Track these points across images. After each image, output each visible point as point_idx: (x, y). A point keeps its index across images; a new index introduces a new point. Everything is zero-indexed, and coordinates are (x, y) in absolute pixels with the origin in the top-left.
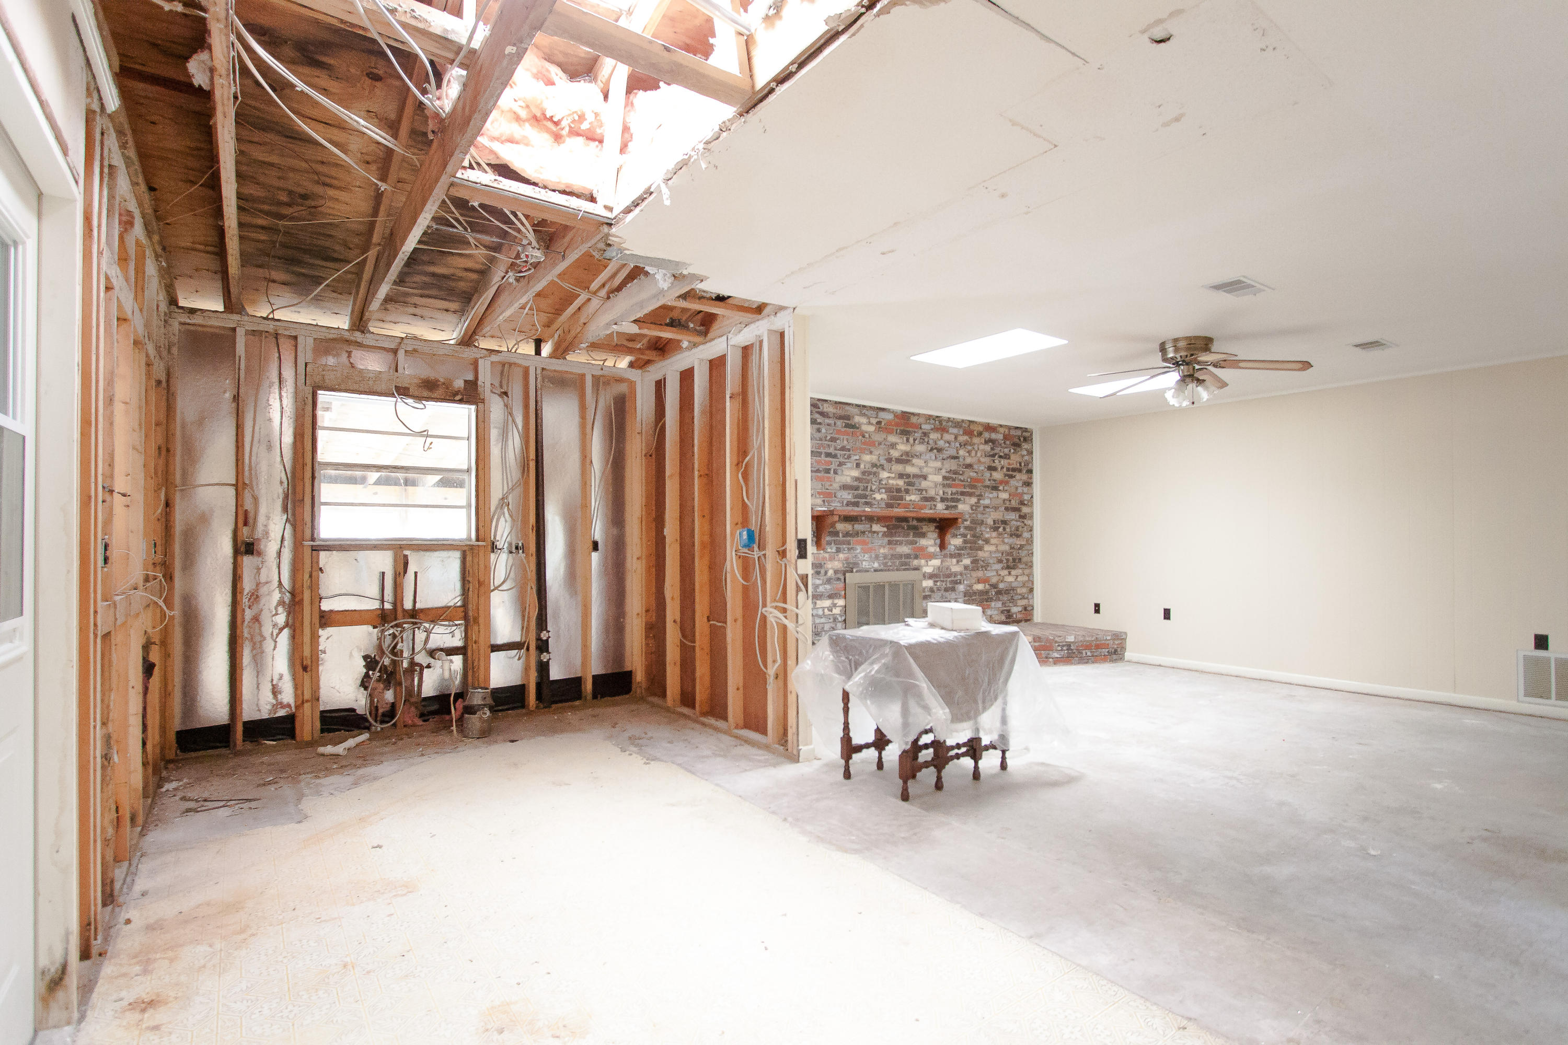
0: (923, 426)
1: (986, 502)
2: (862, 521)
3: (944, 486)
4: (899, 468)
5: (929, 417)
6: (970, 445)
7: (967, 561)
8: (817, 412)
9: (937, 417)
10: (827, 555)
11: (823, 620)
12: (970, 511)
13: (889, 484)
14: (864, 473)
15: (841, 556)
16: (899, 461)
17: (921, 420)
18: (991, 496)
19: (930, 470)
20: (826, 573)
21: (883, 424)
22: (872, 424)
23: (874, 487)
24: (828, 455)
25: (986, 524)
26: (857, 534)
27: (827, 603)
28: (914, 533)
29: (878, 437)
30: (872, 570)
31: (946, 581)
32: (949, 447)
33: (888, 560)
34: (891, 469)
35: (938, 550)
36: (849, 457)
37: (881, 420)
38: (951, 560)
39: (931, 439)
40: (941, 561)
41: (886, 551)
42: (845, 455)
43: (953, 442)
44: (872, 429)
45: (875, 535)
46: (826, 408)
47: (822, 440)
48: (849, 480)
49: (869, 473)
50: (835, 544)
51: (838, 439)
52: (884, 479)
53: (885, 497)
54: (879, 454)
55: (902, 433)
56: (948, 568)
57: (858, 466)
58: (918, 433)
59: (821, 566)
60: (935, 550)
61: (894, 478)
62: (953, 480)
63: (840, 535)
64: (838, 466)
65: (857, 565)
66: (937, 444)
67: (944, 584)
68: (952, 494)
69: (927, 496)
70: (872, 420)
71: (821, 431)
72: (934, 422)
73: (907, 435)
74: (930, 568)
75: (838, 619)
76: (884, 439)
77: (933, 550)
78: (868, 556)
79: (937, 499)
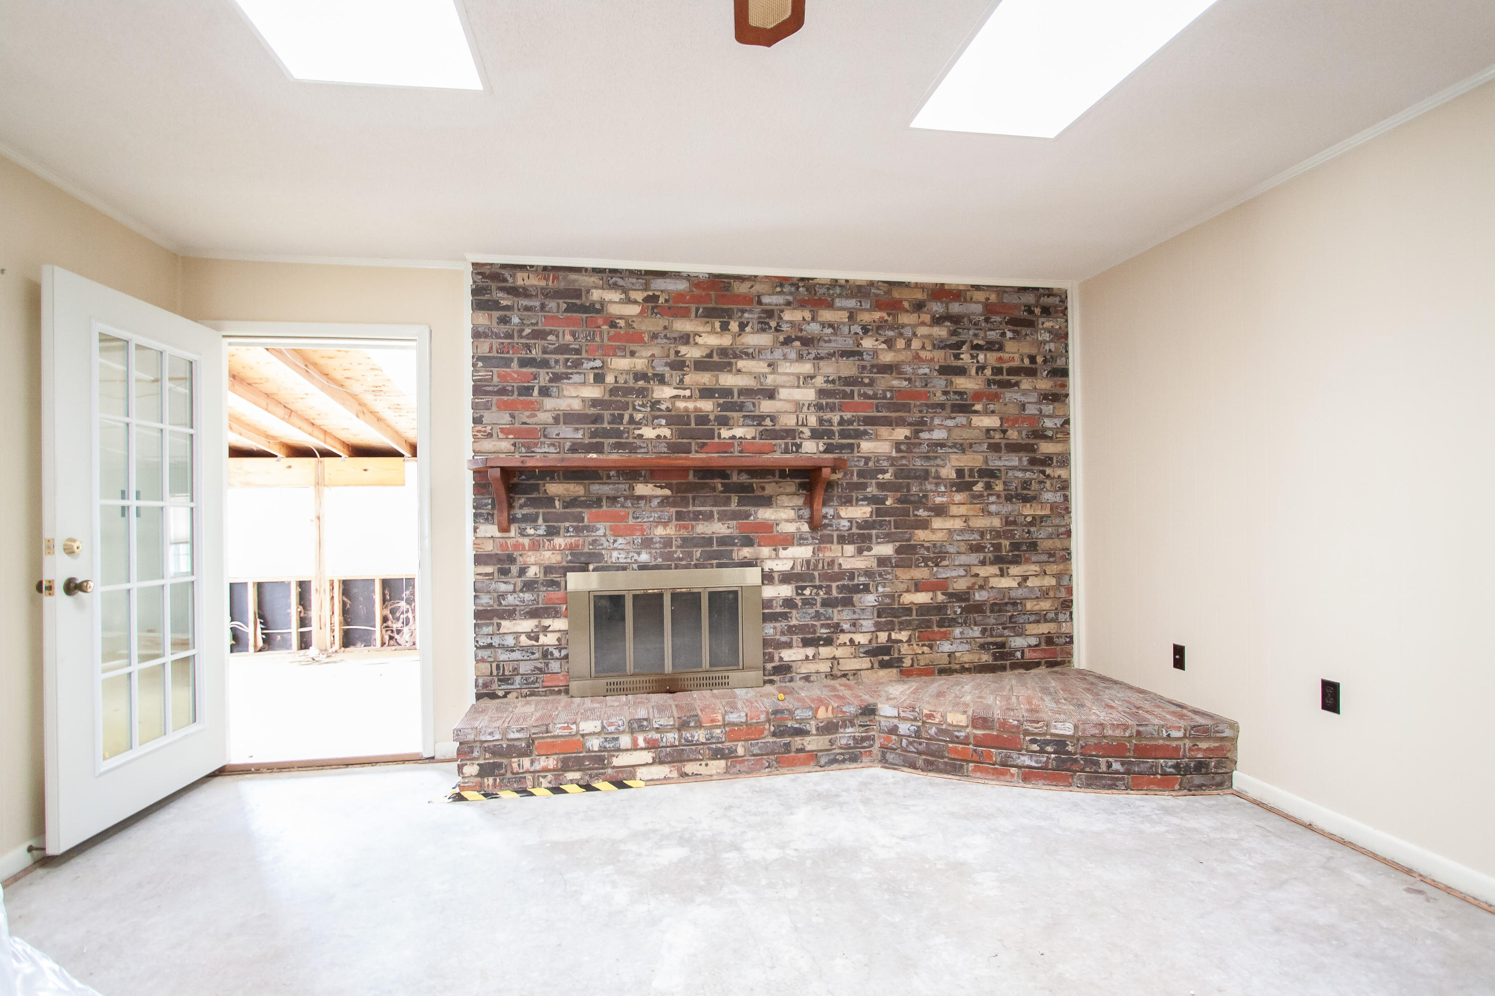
0: (766, 300)
1: (939, 435)
2: (609, 477)
3: (819, 407)
4: (705, 379)
5: (782, 281)
6: (892, 328)
7: (887, 550)
8: (501, 289)
9: (802, 279)
10: (526, 541)
11: (516, 655)
12: (894, 454)
13: (678, 409)
14: (613, 391)
15: (559, 541)
16: (701, 366)
17: (758, 288)
18: (950, 423)
19: (780, 380)
20: (522, 571)
21: (661, 300)
22: (635, 302)
23: (638, 416)
24: (524, 363)
25: (938, 477)
26: (597, 501)
27: (528, 625)
28: (740, 498)
29: (655, 324)
30: (635, 566)
31: (829, 588)
32: (835, 334)
33: (674, 549)
34: (681, 381)
35: (805, 528)
36: (577, 364)
37: (657, 293)
38: (840, 546)
39: (787, 322)
40: (814, 548)
41: (670, 531)
42: (567, 360)
43: (844, 324)
44: (634, 310)
45: (642, 503)
46: (521, 279)
47: (509, 336)
48: (576, 405)
49: (628, 391)
50: (545, 521)
51: (551, 332)
52: (665, 400)
53: (666, 432)
54: (653, 355)
55: (710, 314)
56: (832, 563)
57: (599, 378)
58: (751, 311)
59: (511, 559)
60: (798, 529)
61: (690, 397)
62: (845, 395)
63: (557, 503)
64: (551, 381)
65: (598, 557)
66: (801, 330)
67: (821, 593)
68: (842, 422)
69: (777, 427)
70: (634, 295)
71: (504, 320)
72: (793, 289)
73: (724, 317)
74: (785, 561)
75: (552, 654)
76: (665, 328)
77: (790, 528)
78: (624, 542)
79: (802, 432)
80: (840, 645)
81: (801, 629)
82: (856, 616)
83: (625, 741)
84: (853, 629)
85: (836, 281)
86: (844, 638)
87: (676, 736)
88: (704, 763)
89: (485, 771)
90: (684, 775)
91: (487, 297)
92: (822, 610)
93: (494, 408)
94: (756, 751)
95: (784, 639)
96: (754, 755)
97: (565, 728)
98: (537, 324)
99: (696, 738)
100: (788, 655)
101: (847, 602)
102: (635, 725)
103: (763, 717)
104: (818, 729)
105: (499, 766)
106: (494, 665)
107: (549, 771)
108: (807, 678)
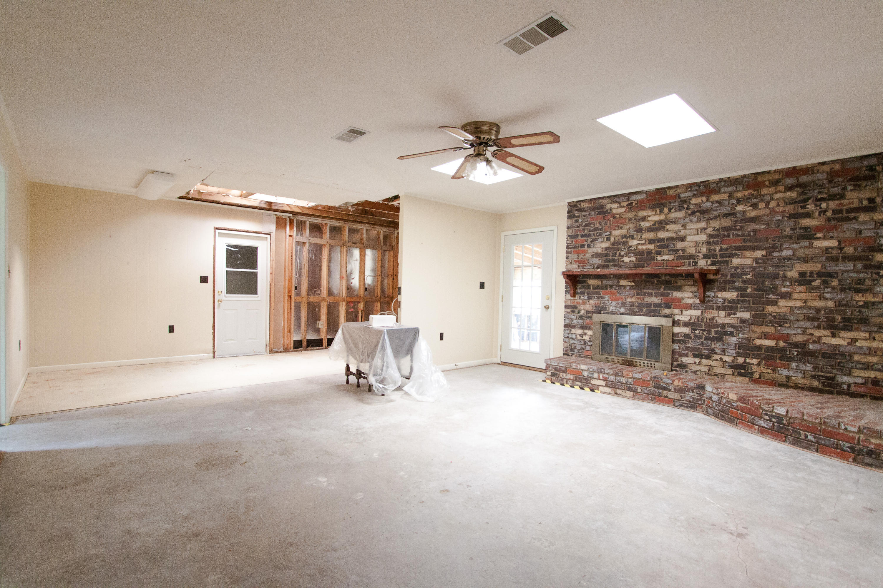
0: (682, 195)
1: (785, 253)
2: (610, 278)
3: (708, 243)
4: (651, 235)
5: (691, 185)
6: (756, 198)
7: (746, 315)
8: (577, 210)
9: (703, 182)
10: (581, 301)
11: (576, 342)
12: (754, 265)
13: (639, 249)
14: (613, 244)
15: (592, 302)
16: (649, 230)
17: (679, 190)
18: (795, 246)
19: (687, 232)
20: (579, 312)
21: (634, 204)
22: (623, 207)
23: (622, 253)
24: (583, 236)
25: (785, 276)
26: (605, 287)
27: (580, 331)
28: (665, 287)
29: (631, 215)
30: (618, 313)
31: (709, 332)
32: (721, 206)
33: (635, 307)
34: (641, 237)
35: (698, 301)
36: (600, 234)
37: (632, 202)
38: (717, 311)
39: (693, 204)
40: (702, 312)
41: (633, 300)
42: (597, 233)
43: (725, 200)
44: (623, 210)
45: (622, 288)
46: (583, 205)
47: (578, 227)
48: (599, 250)
49: (618, 243)
50: (587, 294)
51: (592, 224)
52: (634, 246)
53: (634, 259)
54: (630, 228)
55: (654, 207)
56: (712, 319)
57: (608, 239)
58: (674, 202)
59: (576, 307)
60: (694, 302)
61: (645, 244)
62: (724, 236)
63: (591, 287)
64: (592, 242)
65: (605, 308)
66: (701, 207)
67: (705, 333)
68: (721, 250)
69: (685, 254)
70: (623, 204)
71: (577, 221)
72: (697, 188)
73: (661, 207)
74: (686, 316)
75: (587, 343)
76: (635, 215)
77: (690, 301)
78: (615, 303)
79: (698, 256)
80: (714, 360)
81: (693, 349)
82: (724, 347)
83: (596, 375)
84: (723, 354)
85: (722, 179)
86: (716, 357)
87: (614, 378)
88: (624, 391)
89: (553, 375)
90: (616, 394)
91: (572, 214)
92: (705, 342)
93: (573, 253)
94: (646, 392)
95: (684, 352)
96: (645, 393)
97: (575, 366)
98: (587, 221)
99: (621, 380)
100: (685, 360)
101: (720, 340)
102: (599, 370)
103: (649, 378)
104: (675, 389)
105: (556, 374)
106: (569, 344)
107: (571, 380)
108: (695, 372)
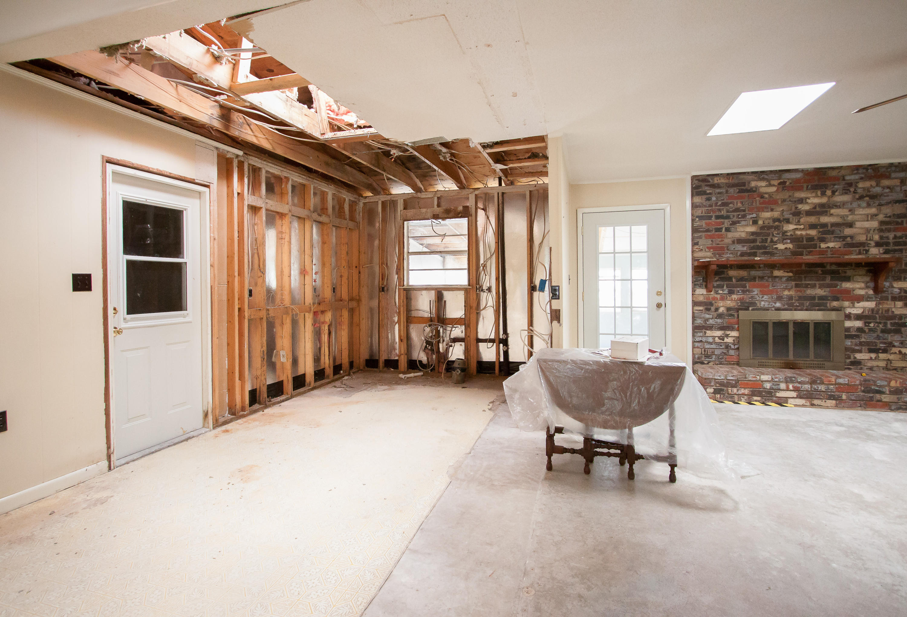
0: (847, 178)
2: (760, 267)
3: (881, 230)
4: (812, 219)
5: (857, 167)
8: (707, 186)
9: (870, 165)
10: (718, 296)
11: (713, 346)
13: (797, 235)
14: (762, 228)
15: (734, 297)
16: (809, 213)
17: (843, 172)
19: (856, 217)
20: (717, 309)
21: (788, 183)
22: (774, 185)
23: (775, 239)
24: (717, 217)
26: (754, 279)
27: (719, 333)
28: (833, 277)
29: (786, 195)
30: (773, 309)
31: (885, 324)
32: (891, 192)
33: (794, 301)
34: (799, 221)
35: (871, 292)
36: (744, 216)
37: (785, 180)
38: (893, 303)
39: (861, 188)
40: (876, 303)
41: (792, 293)
42: (739, 215)
43: (897, 186)
44: (774, 189)
45: (777, 280)
46: (716, 181)
47: (711, 206)
48: (743, 235)
49: (769, 227)
50: (727, 287)
51: (731, 203)
52: (790, 231)
53: (790, 246)
54: (783, 210)
55: (815, 188)
56: (888, 311)
57: (755, 222)
58: (839, 184)
59: (711, 304)
60: (867, 293)
61: (803, 229)
62: (897, 223)
63: (734, 280)
64: (731, 225)
65: (754, 304)
66: (870, 191)
67: (881, 326)
68: (895, 237)
69: (854, 242)
70: (773, 182)
71: (709, 199)
72: (864, 171)
73: (823, 189)
74: (858, 309)
75: (730, 347)
76: (790, 196)
77: (862, 292)
78: (767, 297)
79: (870, 244)
80: (892, 353)
81: (867, 344)
82: (903, 339)
83: (783, 386)
84: (901, 345)
85: (892, 164)
86: (894, 350)
87: (809, 387)
88: (824, 401)
89: (716, 392)
90: (813, 405)
91: (700, 190)
92: (881, 335)
93: (703, 238)
94: (853, 398)
95: (857, 348)
96: (851, 400)
97: (754, 377)
98: (723, 200)
99: (820, 389)
100: (859, 356)
101: (897, 331)
102: (788, 379)
103: (858, 382)
104: (890, 391)
105: (723, 390)
106: (703, 349)
107: (746, 395)
108: (871, 369)
